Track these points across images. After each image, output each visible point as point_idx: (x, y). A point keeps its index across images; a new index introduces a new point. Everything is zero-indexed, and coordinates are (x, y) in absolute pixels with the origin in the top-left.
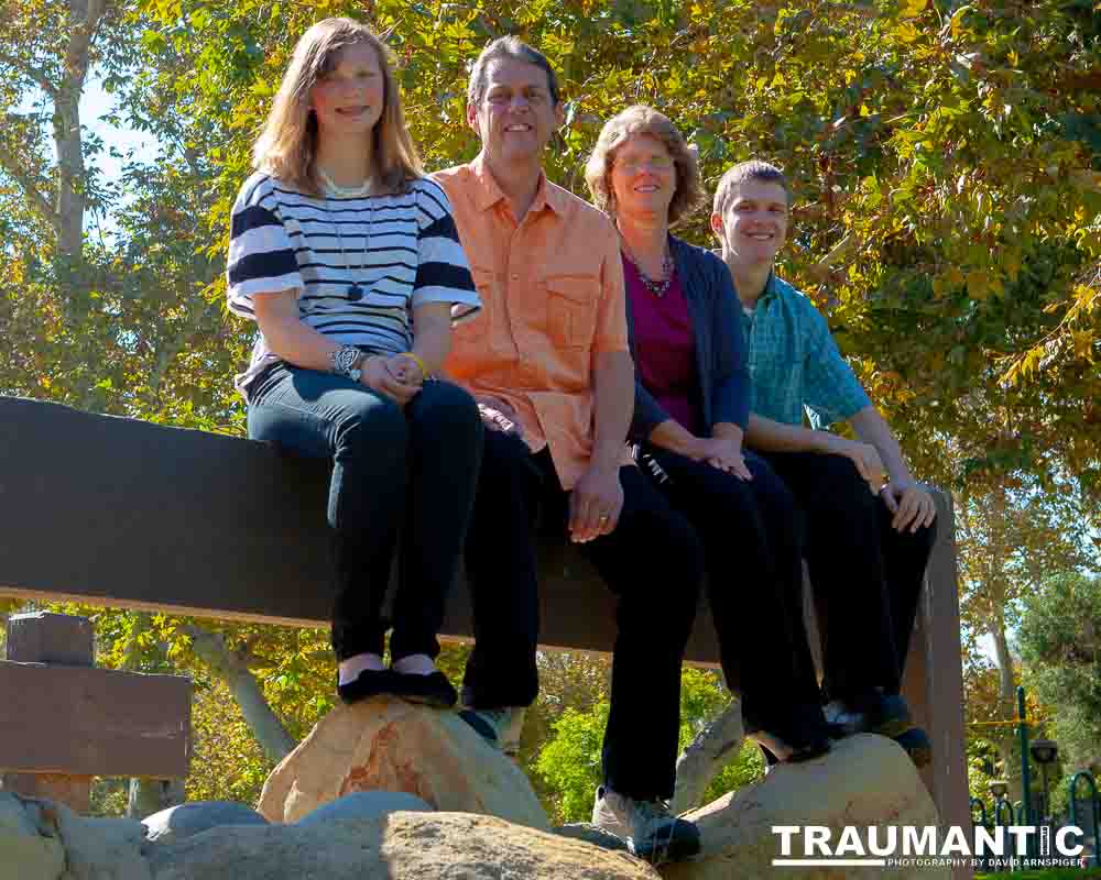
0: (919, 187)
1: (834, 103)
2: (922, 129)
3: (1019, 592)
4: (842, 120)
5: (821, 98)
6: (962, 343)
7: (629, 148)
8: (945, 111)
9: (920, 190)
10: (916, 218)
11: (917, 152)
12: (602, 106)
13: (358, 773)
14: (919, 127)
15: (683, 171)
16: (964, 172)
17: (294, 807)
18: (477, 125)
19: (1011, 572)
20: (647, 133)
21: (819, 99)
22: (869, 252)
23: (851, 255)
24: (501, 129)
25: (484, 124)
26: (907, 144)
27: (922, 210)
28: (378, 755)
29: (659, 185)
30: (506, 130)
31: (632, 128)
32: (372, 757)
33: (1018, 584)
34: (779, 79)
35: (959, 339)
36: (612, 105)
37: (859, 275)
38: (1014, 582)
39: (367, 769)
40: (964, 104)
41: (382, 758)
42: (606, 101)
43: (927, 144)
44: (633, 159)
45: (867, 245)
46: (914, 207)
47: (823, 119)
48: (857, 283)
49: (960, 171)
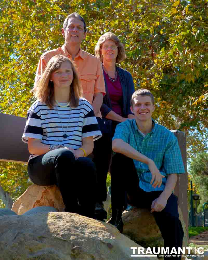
0: (175, 52)
1: (155, 30)
2: (177, 37)
3: (190, 157)
4: (156, 35)
5: (152, 29)
6: (181, 94)
7: (106, 43)
8: (183, 33)
9: (175, 53)
10: (173, 60)
11: (175, 43)
12: (94, 29)
13: (38, 202)
14: (176, 37)
15: (120, 49)
16: (187, 48)
17: (21, 210)
18: (64, 34)
19: (188, 152)
20: (110, 39)
21: (151, 29)
22: (160, 70)
23: (156, 70)
24: (70, 36)
25: (66, 34)
26: (173, 41)
27: (175, 58)
28: (44, 197)
29: (114, 53)
30: (72, 36)
31: (106, 38)
32: (42, 197)
33: (190, 155)
34: (140, 24)
35: (181, 92)
36: (97, 29)
37: (157, 76)
38: (189, 154)
39: (41, 201)
40: (188, 31)
41: (45, 198)
42: (95, 28)
43: (178, 41)
44: (107, 46)
45: (160, 68)
46: (173, 57)
47: (152, 34)
48: (157, 78)
49: (186, 48)
